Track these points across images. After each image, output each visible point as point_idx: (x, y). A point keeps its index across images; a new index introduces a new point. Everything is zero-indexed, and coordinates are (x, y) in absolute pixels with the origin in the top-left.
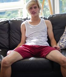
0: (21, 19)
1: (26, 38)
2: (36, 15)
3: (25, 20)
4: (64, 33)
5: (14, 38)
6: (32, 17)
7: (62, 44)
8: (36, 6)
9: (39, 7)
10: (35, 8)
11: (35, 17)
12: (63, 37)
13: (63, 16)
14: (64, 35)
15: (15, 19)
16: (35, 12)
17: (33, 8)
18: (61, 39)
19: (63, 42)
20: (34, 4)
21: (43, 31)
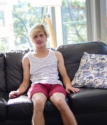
0: (21, 51)
1: (30, 76)
2: (42, 45)
3: (27, 52)
4: (80, 67)
5: (13, 76)
6: (37, 48)
7: (79, 80)
8: (43, 33)
9: (46, 34)
10: (41, 36)
11: (41, 48)
12: (79, 73)
14: (79, 70)
15: (13, 52)
16: (41, 41)
18: (77, 75)
19: (80, 78)
21: (53, 66)
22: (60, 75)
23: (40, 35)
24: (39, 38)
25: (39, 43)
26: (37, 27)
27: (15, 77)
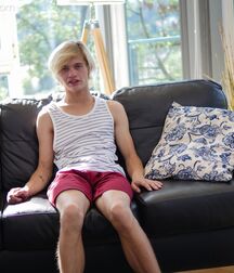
0: (35, 101)
1: (54, 155)
3: (46, 102)
4: (164, 136)
7: (161, 164)
10: (77, 66)
11: (78, 93)
12: (162, 148)
13: (155, 92)
14: (162, 141)
15: (15, 102)
16: (78, 78)
17: (72, 69)
18: (156, 152)
19: (162, 159)
20: (72, 58)
22: (119, 153)
23: (74, 66)
24: (73, 72)
25: (73, 82)
26: (69, 48)
27: (21, 159)
